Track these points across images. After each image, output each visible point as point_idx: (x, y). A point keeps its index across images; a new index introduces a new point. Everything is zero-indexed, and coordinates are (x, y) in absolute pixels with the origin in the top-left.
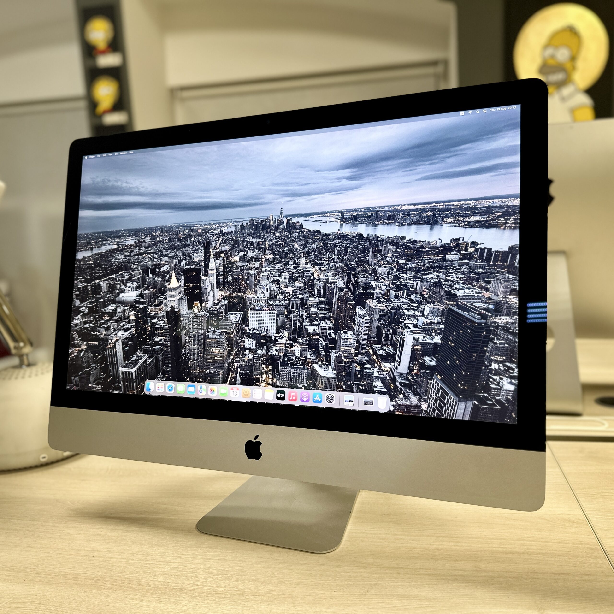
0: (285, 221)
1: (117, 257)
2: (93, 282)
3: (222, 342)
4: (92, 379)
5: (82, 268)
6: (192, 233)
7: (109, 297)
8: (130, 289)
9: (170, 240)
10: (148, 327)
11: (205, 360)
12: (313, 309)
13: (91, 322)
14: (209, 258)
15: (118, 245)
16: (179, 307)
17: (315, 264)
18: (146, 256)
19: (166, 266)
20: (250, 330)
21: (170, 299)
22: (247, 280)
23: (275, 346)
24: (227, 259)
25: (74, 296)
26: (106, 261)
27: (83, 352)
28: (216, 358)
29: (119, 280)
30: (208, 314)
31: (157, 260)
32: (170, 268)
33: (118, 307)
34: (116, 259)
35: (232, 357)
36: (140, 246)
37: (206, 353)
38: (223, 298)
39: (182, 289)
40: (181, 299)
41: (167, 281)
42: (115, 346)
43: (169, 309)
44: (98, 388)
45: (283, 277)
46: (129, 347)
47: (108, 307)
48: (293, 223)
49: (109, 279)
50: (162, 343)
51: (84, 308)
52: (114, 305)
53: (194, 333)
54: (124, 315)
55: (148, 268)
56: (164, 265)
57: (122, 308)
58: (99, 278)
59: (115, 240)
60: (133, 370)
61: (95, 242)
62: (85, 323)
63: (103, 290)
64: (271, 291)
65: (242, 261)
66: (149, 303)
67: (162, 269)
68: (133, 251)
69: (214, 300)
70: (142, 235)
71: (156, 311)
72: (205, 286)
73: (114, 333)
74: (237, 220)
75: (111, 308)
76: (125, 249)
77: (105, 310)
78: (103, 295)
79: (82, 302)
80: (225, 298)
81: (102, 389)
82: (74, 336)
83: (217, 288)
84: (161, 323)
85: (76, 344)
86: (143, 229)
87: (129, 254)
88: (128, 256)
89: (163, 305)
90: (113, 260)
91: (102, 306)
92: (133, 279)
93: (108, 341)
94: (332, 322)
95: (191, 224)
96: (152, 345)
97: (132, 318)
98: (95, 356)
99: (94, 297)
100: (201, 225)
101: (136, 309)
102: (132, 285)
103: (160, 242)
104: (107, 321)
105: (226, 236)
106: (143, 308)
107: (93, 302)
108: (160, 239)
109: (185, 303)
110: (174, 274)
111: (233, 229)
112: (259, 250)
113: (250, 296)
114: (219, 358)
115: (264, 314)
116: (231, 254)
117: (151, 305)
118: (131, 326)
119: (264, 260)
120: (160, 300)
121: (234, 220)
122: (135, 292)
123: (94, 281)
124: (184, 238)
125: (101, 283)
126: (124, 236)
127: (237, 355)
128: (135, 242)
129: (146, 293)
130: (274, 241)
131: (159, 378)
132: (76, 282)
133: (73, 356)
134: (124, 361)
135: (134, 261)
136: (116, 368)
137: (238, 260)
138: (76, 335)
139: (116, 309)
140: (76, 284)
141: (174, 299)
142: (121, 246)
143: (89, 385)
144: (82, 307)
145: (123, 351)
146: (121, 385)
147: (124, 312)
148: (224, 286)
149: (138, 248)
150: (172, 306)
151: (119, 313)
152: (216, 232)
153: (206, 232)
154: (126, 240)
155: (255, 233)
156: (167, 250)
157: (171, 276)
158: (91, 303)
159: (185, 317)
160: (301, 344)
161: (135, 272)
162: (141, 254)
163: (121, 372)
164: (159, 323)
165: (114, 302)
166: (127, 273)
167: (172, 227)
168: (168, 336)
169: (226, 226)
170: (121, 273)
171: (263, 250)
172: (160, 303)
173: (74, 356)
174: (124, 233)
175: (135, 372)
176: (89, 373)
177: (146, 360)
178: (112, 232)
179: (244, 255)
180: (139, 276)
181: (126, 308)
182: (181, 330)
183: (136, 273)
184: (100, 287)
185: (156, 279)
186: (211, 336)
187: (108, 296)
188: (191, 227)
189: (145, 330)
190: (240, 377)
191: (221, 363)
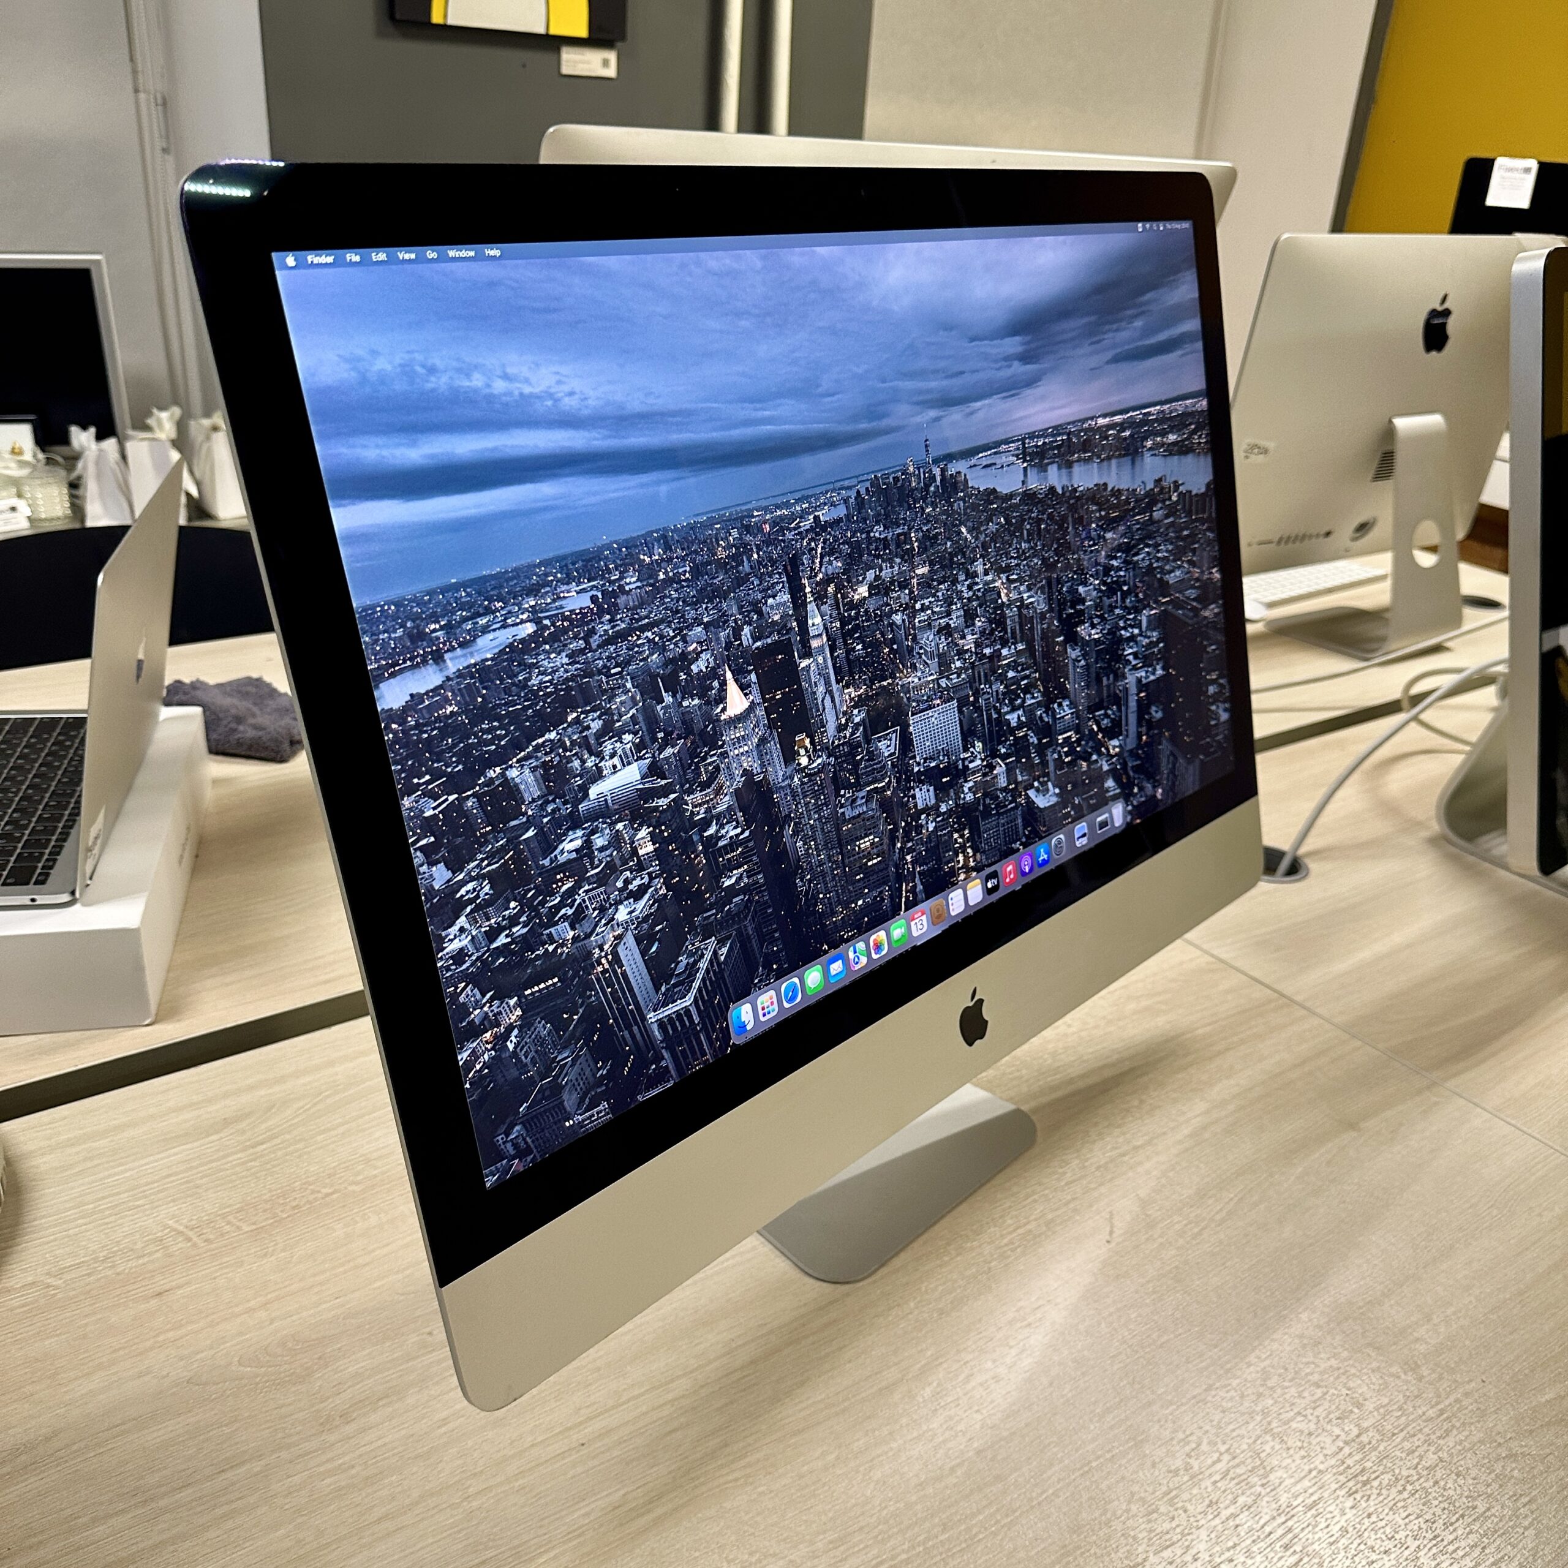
0: (937, 471)
1: (545, 663)
2: (482, 780)
3: (873, 817)
4: (569, 1100)
5: (420, 740)
6: (748, 538)
7: (553, 811)
8: (616, 760)
9: (697, 572)
10: (696, 857)
11: (849, 878)
12: (1011, 674)
13: (513, 921)
14: (805, 604)
15: (538, 622)
16: (763, 765)
17: (1000, 570)
18: (639, 638)
19: (703, 656)
20: (918, 764)
21: (736, 752)
22: (893, 641)
23: (966, 781)
24: (843, 598)
25: (418, 858)
26: (507, 691)
27: (516, 1032)
28: (870, 863)
29: (573, 743)
30: (832, 760)
31: (676, 644)
32: (715, 660)
33: (593, 832)
34: (544, 673)
35: (899, 845)
36: (613, 610)
37: (847, 861)
38: (855, 707)
39: (760, 712)
40: (763, 741)
41: (717, 704)
42: (616, 960)
43: (739, 781)
44: (601, 1113)
45: (954, 616)
46: (660, 941)
47: (560, 847)
48: (952, 475)
49: (537, 748)
50: (746, 885)
51: (470, 886)
52: (579, 833)
53: (812, 822)
54: (619, 849)
55: (654, 677)
56: (698, 654)
57: (608, 831)
58: (501, 758)
59: (519, 605)
60: (688, 1001)
61: (442, 628)
62: (492, 934)
63: (526, 795)
64: (939, 656)
65: (875, 594)
66: (682, 786)
67: (694, 668)
68: (593, 631)
69: (837, 718)
70: (609, 571)
71: (707, 802)
72: (810, 685)
73: (603, 922)
74: (846, 483)
75: (571, 844)
76: (565, 631)
77: (552, 862)
78: (530, 813)
79: (454, 867)
80: (858, 703)
81: (612, 1109)
82: (462, 999)
83: (838, 682)
84: (731, 831)
85: (477, 1021)
86: (609, 547)
87: (581, 643)
88: (582, 651)
89: (722, 778)
90: (534, 681)
91: (538, 851)
92: (618, 724)
93: (590, 954)
94: (1039, 691)
95: (742, 511)
96: (720, 905)
97: (647, 848)
98: (559, 1026)
99: (501, 831)
100: (766, 509)
101: (649, 819)
102: (618, 745)
103: (669, 581)
104: (572, 892)
105: (829, 533)
106: (669, 805)
107: (503, 850)
108: (666, 573)
109: (774, 748)
110: (729, 675)
111: (841, 511)
112: (902, 558)
113: (906, 681)
114: (875, 861)
115: (936, 715)
116: (849, 581)
117: (691, 786)
118: (649, 874)
119: (914, 581)
120: (710, 764)
121: (838, 485)
122: (635, 764)
123: (483, 773)
124: (732, 557)
125: (513, 773)
126: (548, 584)
127: (907, 837)
128: (594, 599)
129: (666, 759)
130: (925, 529)
131: (760, 981)
132: (406, 802)
133: (478, 1067)
134: (657, 989)
135: (605, 666)
136: (637, 1024)
137: (866, 594)
138: (468, 994)
139: (588, 843)
140: (410, 809)
141: (746, 748)
142: (547, 622)
143: (567, 1124)
144: (463, 883)
145: (644, 961)
146: (667, 1061)
147: (616, 840)
148: (851, 674)
149: (608, 617)
150: (745, 770)
151: (602, 849)
152: (806, 524)
153: (782, 529)
154: (559, 598)
155: (887, 515)
156: (694, 605)
157: (723, 684)
158: (491, 856)
159: (781, 787)
160: (1004, 757)
161: (618, 700)
162: (623, 635)
163: (655, 1027)
164: (723, 832)
165: (575, 822)
166: (593, 710)
167: (692, 527)
168: (754, 858)
169: (825, 504)
170: (575, 715)
171: (908, 557)
172: (712, 774)
173: (485, 1065)
174: (546, 575)
175: (696, 1000)
176: (556, 1089)
177: (715, 953)
178: (500, 579)
179: (877, 578)
180: (633, 711)
181: (620, 826)
182: (782, 828)
183: (622, 703)
184: (511, 790)
185: (685, 704)
186: (849, 813)
187: (549, 809)
188: (742, 518)
189: (692, 869)
190: (922, 883)
191: (881, 871)
